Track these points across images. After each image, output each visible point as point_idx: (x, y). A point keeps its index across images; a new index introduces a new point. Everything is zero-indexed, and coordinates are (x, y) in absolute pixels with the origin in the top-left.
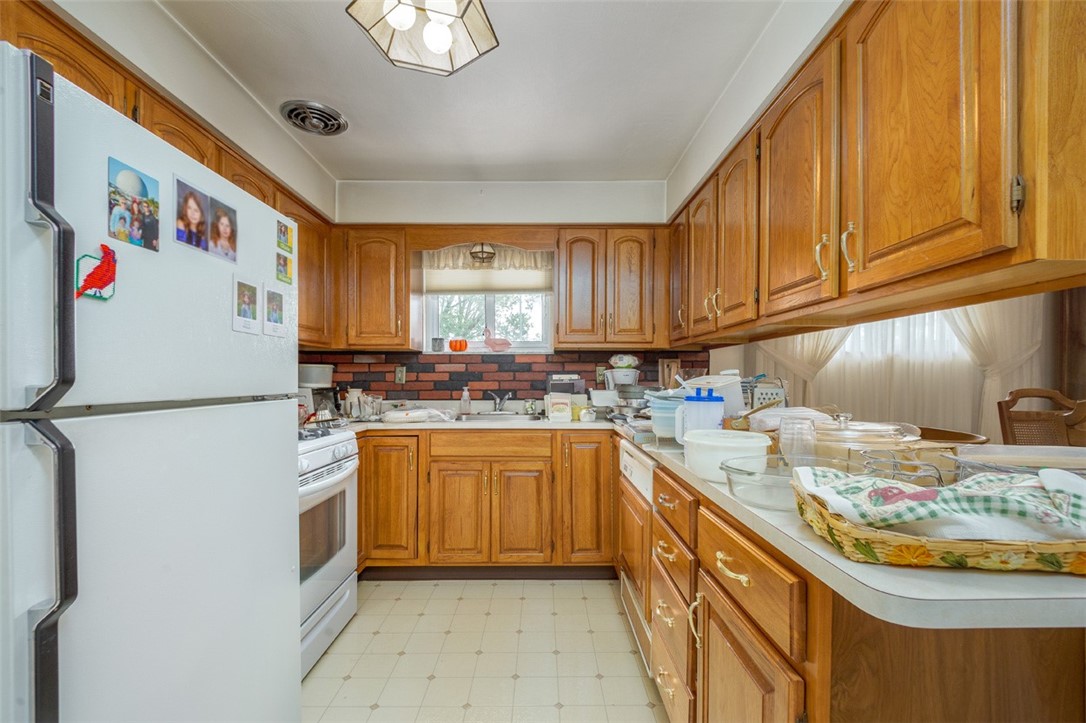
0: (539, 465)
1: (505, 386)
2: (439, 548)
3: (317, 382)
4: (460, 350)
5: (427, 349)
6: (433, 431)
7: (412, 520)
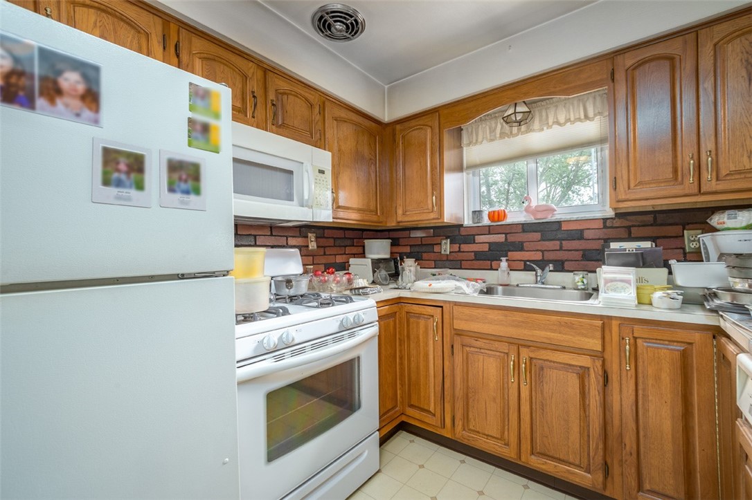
0: (584, 361)
1: (549, 256)
2: (463, 425)
3: (378, 254)
4: (498, 221)
5: (467, 222)
6: (456, 304)
7: (439, 389)
